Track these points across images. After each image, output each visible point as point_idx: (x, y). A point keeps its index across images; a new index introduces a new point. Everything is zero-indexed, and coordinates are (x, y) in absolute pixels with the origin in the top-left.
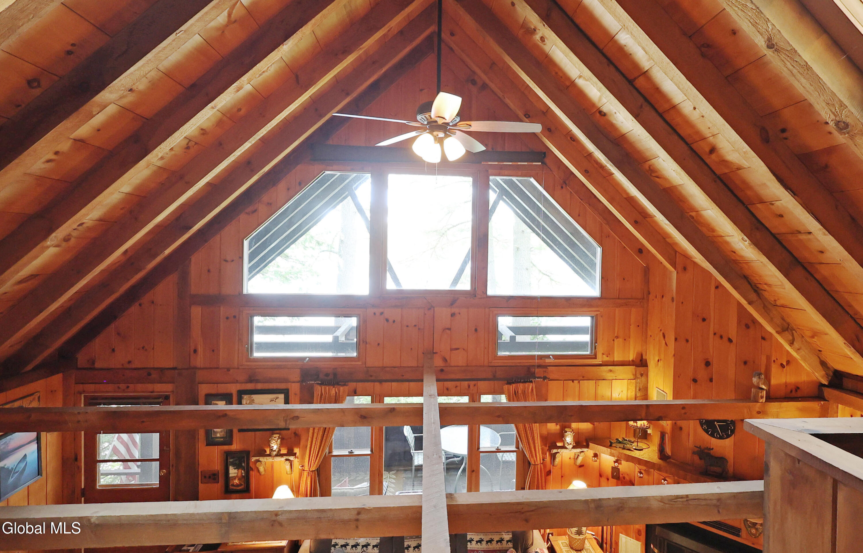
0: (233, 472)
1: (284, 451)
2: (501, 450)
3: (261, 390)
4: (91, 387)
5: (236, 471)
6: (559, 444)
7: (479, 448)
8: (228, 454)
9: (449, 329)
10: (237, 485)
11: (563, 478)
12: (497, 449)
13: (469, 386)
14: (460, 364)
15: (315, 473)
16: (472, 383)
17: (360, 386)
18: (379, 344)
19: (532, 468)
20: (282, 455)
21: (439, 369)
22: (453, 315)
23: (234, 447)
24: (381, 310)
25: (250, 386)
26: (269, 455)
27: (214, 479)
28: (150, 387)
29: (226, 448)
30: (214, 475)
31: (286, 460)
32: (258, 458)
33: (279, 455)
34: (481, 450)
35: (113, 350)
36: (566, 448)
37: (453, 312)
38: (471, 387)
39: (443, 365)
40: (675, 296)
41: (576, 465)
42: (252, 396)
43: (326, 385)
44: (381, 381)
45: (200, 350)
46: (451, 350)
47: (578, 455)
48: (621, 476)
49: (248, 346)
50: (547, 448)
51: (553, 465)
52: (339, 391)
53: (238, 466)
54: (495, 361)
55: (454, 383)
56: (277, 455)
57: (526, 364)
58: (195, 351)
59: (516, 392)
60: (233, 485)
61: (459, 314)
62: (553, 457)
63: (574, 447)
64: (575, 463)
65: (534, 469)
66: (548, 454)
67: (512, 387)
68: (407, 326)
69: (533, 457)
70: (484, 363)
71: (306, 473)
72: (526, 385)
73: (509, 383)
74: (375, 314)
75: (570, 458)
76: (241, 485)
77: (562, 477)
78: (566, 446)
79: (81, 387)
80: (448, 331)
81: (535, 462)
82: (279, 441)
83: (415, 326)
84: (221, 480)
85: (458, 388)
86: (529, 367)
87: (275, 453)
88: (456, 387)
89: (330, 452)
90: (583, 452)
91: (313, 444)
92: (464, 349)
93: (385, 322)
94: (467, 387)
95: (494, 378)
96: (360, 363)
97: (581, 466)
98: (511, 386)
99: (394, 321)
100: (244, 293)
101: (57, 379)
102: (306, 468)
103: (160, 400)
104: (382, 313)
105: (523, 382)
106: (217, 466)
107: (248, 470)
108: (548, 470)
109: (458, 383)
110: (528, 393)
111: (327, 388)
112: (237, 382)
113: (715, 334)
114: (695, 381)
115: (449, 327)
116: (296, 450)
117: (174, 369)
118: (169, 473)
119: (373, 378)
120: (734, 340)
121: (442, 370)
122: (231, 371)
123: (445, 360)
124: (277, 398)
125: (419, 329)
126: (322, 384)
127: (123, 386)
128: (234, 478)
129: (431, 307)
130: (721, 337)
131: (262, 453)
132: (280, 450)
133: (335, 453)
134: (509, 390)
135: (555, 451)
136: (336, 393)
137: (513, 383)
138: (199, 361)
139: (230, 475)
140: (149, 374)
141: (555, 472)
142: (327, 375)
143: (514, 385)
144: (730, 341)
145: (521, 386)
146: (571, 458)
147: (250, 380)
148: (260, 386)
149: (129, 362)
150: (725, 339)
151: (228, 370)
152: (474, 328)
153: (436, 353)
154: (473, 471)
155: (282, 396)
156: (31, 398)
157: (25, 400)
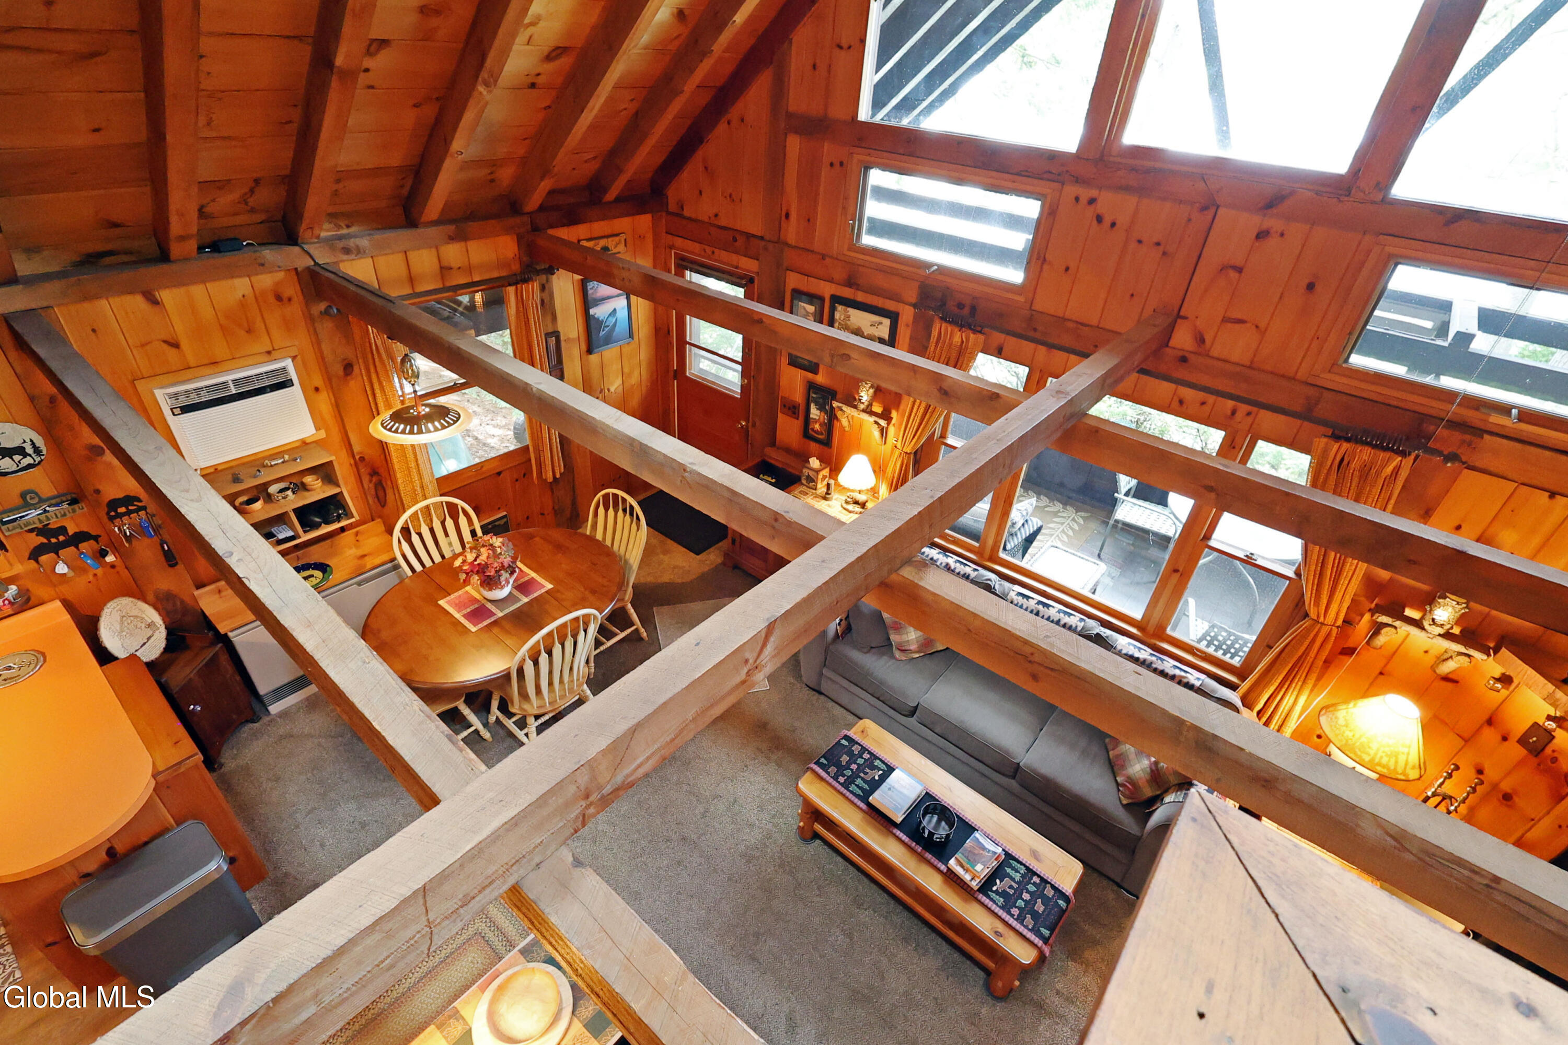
0: (815, 412)
1: (877, 408)
2: (1257, 562)
3: (861, 303)
4: (679, 242)
5: (818, 412)
6: (1409, 612)
7: (1208, 537)
8: (812, 387)
9: (1240, 270)
10: (817, 432)
11: (1382, 677)
12: (1247, 556)
13: (1234, 412)
14: (1236, 356)
15: (909, 458)
16: (1244, 408)
17: (1011, 343)
18: (1067, 269)
19: (1306, 623)
20: (872, 413)
21: (1181, 354)
22: (1262, 235)
23: (820, 379)
24: (1094, 193)
25: (847, 293)
26: (855, 407)
27: (794, 413)
28: (734, 258)
29: (810, 375)
30: (794, 407)
31: (876, 422)
32: (840, 405)
33: (869, 411)
34: (1212, 543)
35: (701, 192)
36: (1423, 628)
37: (1265, 226)
38: (1239, 415)
39: (1191, 349)
41: (1435, 672)
42: (849, 309)
43: (949, 322)
44: (1051, 346)
45: (793, 214)
46: (1226, 320)
47: (1451, 657)
49: (854, 223)
50: (1373, 606)
51: (1368, 643)
52: (968, 340)
53: (821, 408)
54: (1328, 376)
55: (1201, 395)
56: (864, 411)
57: (1417, 408)
58: (787, 216)
59: (1345, 462)
60: (813, 429)
61: (1282, 235)
62: (1378, 628)
63: (1448, 636)
64: (1433, 668)
65: (1308, 630)
66: (1367, 616)
67: (1341, 447)
68: (1140, 242)
69: (1317, 603)
70: (1297, 372)
71: (897, 452)
72: (1382, 455)
73: (1336, 437)
74: (1077, 199)
75: (1426, 652)
76: (822, 434)
77: (1381, 673)
78: (1426, 624)
79: (670, 239)
80: (1233, 275)
81: (1318, 617)
82: (871, 391)
83: (1158, 244)
84: (801, 418)
85: (1207, 408)
86: (1423, 417)
87: (862, 407)
88: (1203, 403)
89: (943, 436)
90: (1469, 656)
91: (913, 414)
92: (1257, 327)
93: (1095, 222)
94: (1229, 412)
95: (1304, 415)
96: (1021, 299)
97: (1446, 679)
98: (1336, 446)
99: (1113, 225)
100: (859, 119)
101: (644, 221)
102: (899, 446)
103: (744, 282)
104: (1092, 201)
105: (1375, 447)
106: (798, 397)
107: (832, 417)
108: (1350, 644)
109: (1211, 399)
110: (1378, 474)
111: (949, 329)
112: (831, 281)
115: (1240, 263)
116: (894, 414)
117: (762, 238)
118: (751, 386)
119: (1038, 335)
121: (1184, 360)
122: (828, 260)
123: (1201, 340)
124: (881, 323)
125: (1164, 253)
126: (943, 319)
127: (709, 250)
128: (816, 421)
129: (1210, 205)
131: (852, 401)
132: (870, 405)
133: (951, 440)
134: (1325, 451)
135: (1384, 619)
136: (962, 342)
137: (1348, 440)
138: (792, 232)
139: (812, 416)
140: (735, 240)
141: (1366, 657)
142: (960, 306)
143: (1345, 445)
145: (1365, 454)
146: (1430, 652)
147: (850, 283)
148: (861, 297)
149: (716, 215)
151: (824, 257)
152: (1307, 281)
153: (1185, 318)
154: (1176, 571)
155: (887, 322)
156: (617, 239)
157: (610, 239)
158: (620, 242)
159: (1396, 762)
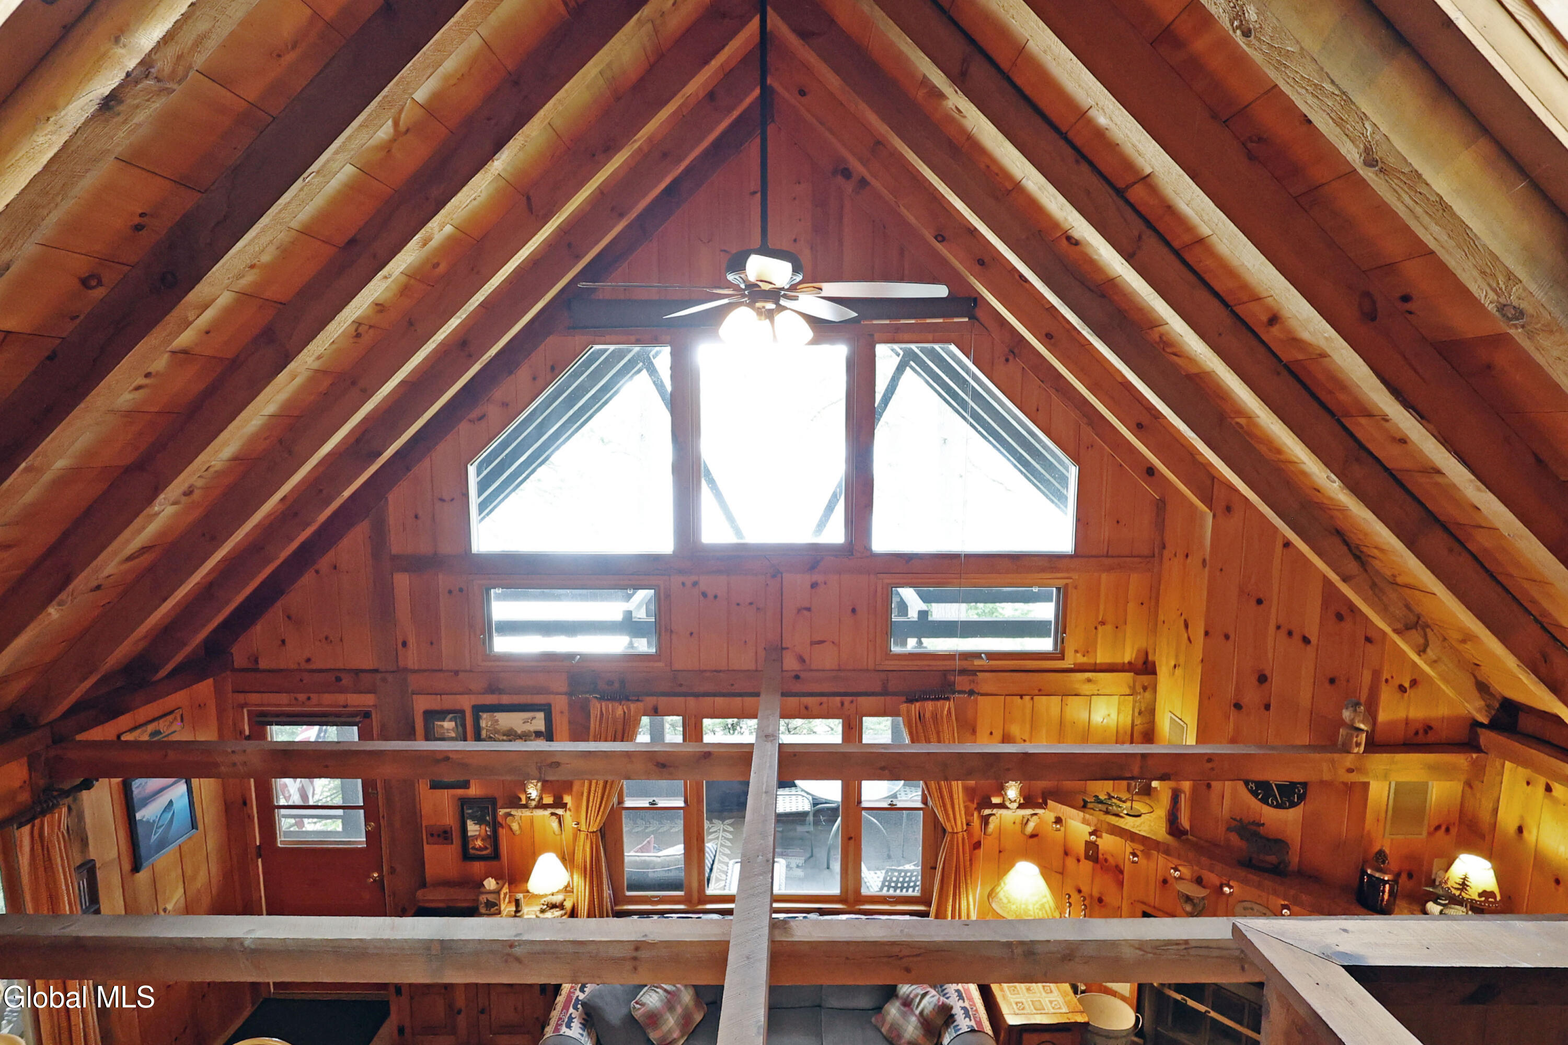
0: (473, 828)
1: (548, 800)
2: (898, 806)
3: (507, 705)
4: (254, 698)
5: (477, 827)
6: (996, 800)
7: (860, 802)
8: (464, 803)
9: (809, 609)
10: (480, 849)
11: (1001, 854)
12: (890, 804)
13: (842, 704)
14: (828, 666)
15: (597, 836)
16: (847, 700)
17: (663, 701)
18: (691, 634)
19: (948, 838)
20: (545, 807)
21: (793, 674)
22: (814, 585)
23: (474, 791)
24: (694, 578)
25: (490, 699)
26: (525, 806)
27: (446, 839)
28: (341, 698)
29: (460, 792)
30: (445, 832)
31: (552, 814)
32: (508, 810)
33: (541, 806)
34: (864, 805)
35: (283, 641)
36: (1007, 808)
37: (814, 580)
38: (846, 704)
39: (798, 669)
40: (1208, 558)
41: (1025, 834)
42: (495, 714)
43: (608, 700)
44: (697, 695)
45: (412, 641)
46: (813, 643)
47: (1028, 820)
48: (1100, 856)
49: (485, 637)
50: (975, 806)
51: (984, 834)
52: (629, 709)
53: (480, 821)
54: (887, 662)
55: (818, 699)
56: (537, 807)
57: (941, 668)
58: (404, 644)
59: (922, 715)
60: (474, 848)
61: (825, 583)
62: (985, 820)
63: (1021, 806)
64: (1023, 832)
65: (952, 841)
66: (976, 814)
67: (915, 707)
68: (738, 604)
69: (949, 820)
70: (867, 665)
71: (582, 836)
72: (939, 703)
73: (910, 701)
74: (683, 584)
75: (1014, 823)
76: (486, 848)
77: (1000, 852)
78: (1007, 804)
79: (241, 698)
80: (806, 613)
81: (953, 829)
82: (539, 784)
83: (751, 604)
84: (457, 840)
85: (825, 706)
86: (945, 673)
87: (533, 803)
88: (821, 704)
89: (621, 802)
90: (1036, 814)
91: (592, 792)
92: (833, 643)
93: (702, 598)
94: (839, 705)
95: (885, 693)
96: (661, 664)
97: (1033, 836)
98: (913, 706)
99: (716, 597)
100: (473, 552)
101: (205, 688)
102: (583, 827)
103: (357, 719)
104: (695, 584)
105: (932, 700)
106: (449, 819)
107: (495, 826)
108: (975, 840)
109: (824, 699)
110: (942, 717)
111: (610, 706)
112: (469, 692)
113: (1278, 627)
114: (1238, 706)
115: (808, 606)
116: (567, 799)
117: (376, 671)
118: (378, 827)
119: (683, 689)
120: (1314, 640)
121: (797, 677)
122: (461, 675)
123: (802, 660)
124: (534, 718)
125: (758, 609)
126: (602, 699)
127: (302, 697)
128: (475, 838)
129: (776, 573)
130: (1290, 633)
131: (515, 803)
132: (541, 799)
133: (629, 803)
134: (908, 711)
135: (987, 812)
136: (624, 712)
137: (917, 701)
138: (412, 658)
139: (470, 834)
140: (338, 679)
141: (987, 843)
142: (610, 683)
143: (918, 704)
144: (1306, 640)
145: (929, 706)
146: (1017, 822)
147: (492, 689)
148: (506, 699)
149: (308, 660)
150: (1297, 637)
151: (456, 673)
152: (850, 608)
153: (787, 648)
154: (850, 838)
155: (541, 715)
156: (170, 718)
157: (161, 721)
158: (175, 719)
159: (1046, 912)
